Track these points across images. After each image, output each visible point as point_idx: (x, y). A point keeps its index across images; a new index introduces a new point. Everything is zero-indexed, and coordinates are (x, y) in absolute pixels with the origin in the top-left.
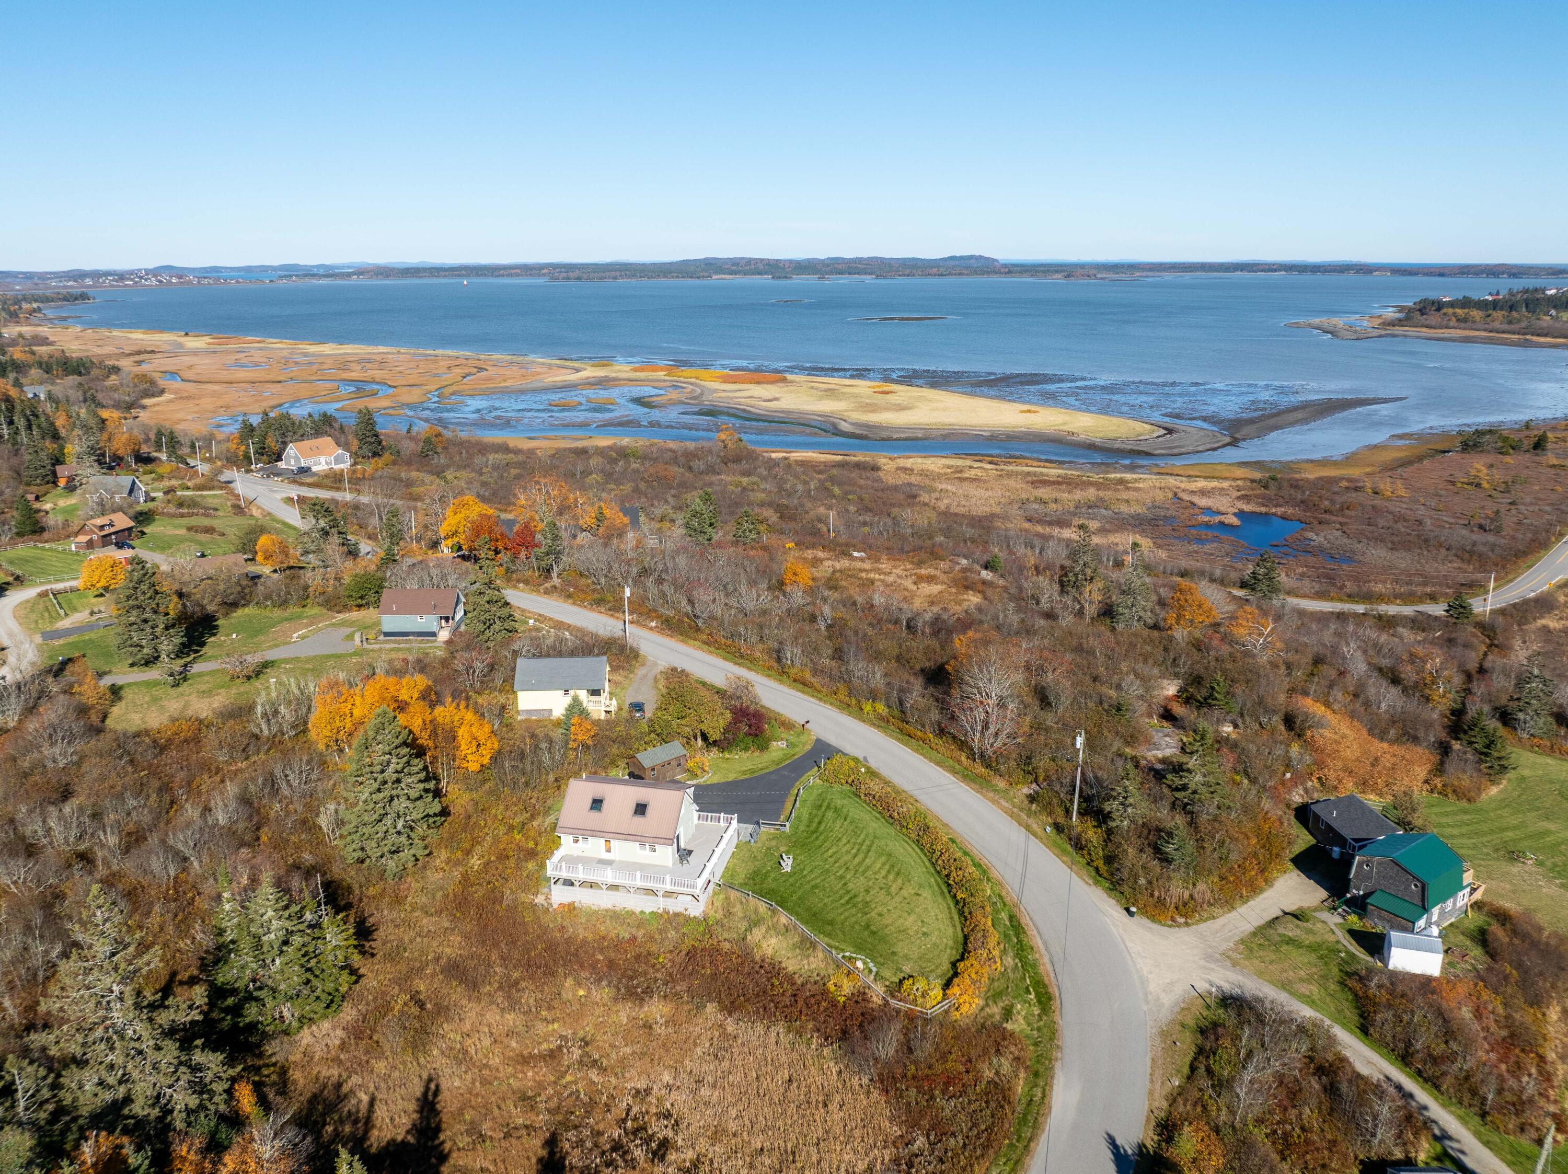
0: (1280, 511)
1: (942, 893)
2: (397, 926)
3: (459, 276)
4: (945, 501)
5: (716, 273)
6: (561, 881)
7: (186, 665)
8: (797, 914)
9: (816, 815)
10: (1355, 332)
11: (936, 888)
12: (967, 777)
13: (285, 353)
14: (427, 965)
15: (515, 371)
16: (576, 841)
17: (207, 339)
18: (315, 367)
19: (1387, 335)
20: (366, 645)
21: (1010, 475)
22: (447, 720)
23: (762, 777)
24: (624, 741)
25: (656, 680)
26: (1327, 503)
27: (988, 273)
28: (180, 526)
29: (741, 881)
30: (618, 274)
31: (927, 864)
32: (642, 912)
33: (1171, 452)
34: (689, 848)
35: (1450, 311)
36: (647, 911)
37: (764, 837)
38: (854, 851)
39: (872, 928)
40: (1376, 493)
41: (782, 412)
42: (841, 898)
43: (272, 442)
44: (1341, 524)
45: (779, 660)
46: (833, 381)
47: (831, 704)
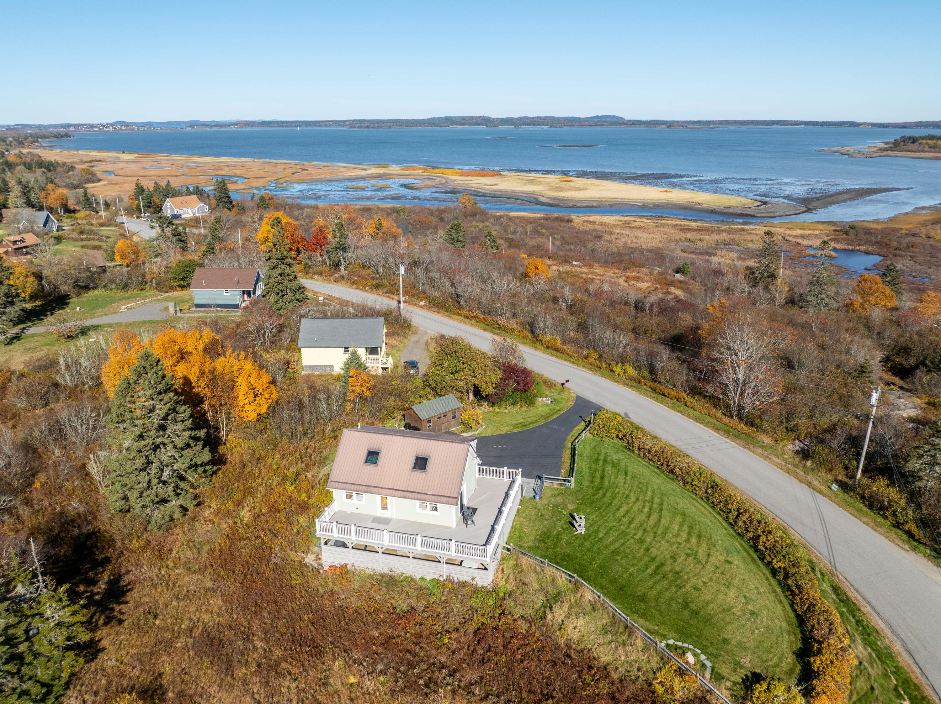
0: (863, 248)
1: (753, 560)
2: (155, 586)
3: (295, 126)
4: (623, 240)
5: (452, 124)
6: (331, 543)
7: (24, 329)
8: (602, 588)
9: (596, 470)
10: (863, 154)
11: (745, 554)
12: (728, 432)
13: (182, 162)
14: (179, 637)
15: (326, 170)
16: (350, 497)
17: (136, 155)
18: (200, 168)
19: (884, 156)
20: (179, 315)
21: (663, 225)
22: (227, 370)
23: (534, 430)
24: (399, 394)
25: (427, 344)
26: (895, 243)
27: (620, 124)
28: (78, 246)
29: (531, 544)
30: (392, 124)
31: (724, 524)
32: (422, 579)
33: (769, 215)
34: (472, 505)
35: (924, 141)
36: (429, 577)
37: (549, 493)
38: (646, 510)
39: (692, 605)
40: (930, 238)
41: (500, 191)
42: (647, 566)
43: (156, 199)
44: (911, 256)
45: (532, 332)
46: (533, 175)
47: (584, 367)
